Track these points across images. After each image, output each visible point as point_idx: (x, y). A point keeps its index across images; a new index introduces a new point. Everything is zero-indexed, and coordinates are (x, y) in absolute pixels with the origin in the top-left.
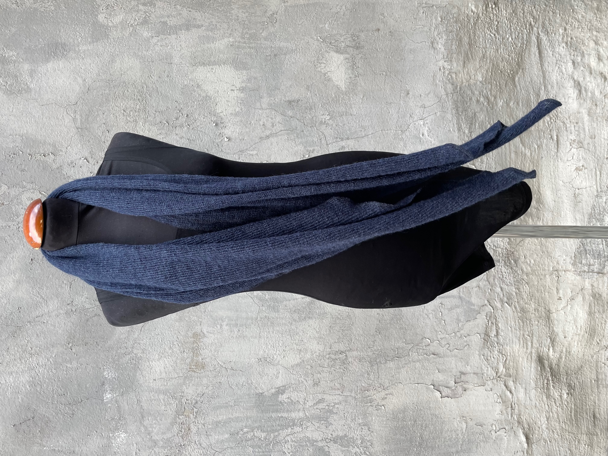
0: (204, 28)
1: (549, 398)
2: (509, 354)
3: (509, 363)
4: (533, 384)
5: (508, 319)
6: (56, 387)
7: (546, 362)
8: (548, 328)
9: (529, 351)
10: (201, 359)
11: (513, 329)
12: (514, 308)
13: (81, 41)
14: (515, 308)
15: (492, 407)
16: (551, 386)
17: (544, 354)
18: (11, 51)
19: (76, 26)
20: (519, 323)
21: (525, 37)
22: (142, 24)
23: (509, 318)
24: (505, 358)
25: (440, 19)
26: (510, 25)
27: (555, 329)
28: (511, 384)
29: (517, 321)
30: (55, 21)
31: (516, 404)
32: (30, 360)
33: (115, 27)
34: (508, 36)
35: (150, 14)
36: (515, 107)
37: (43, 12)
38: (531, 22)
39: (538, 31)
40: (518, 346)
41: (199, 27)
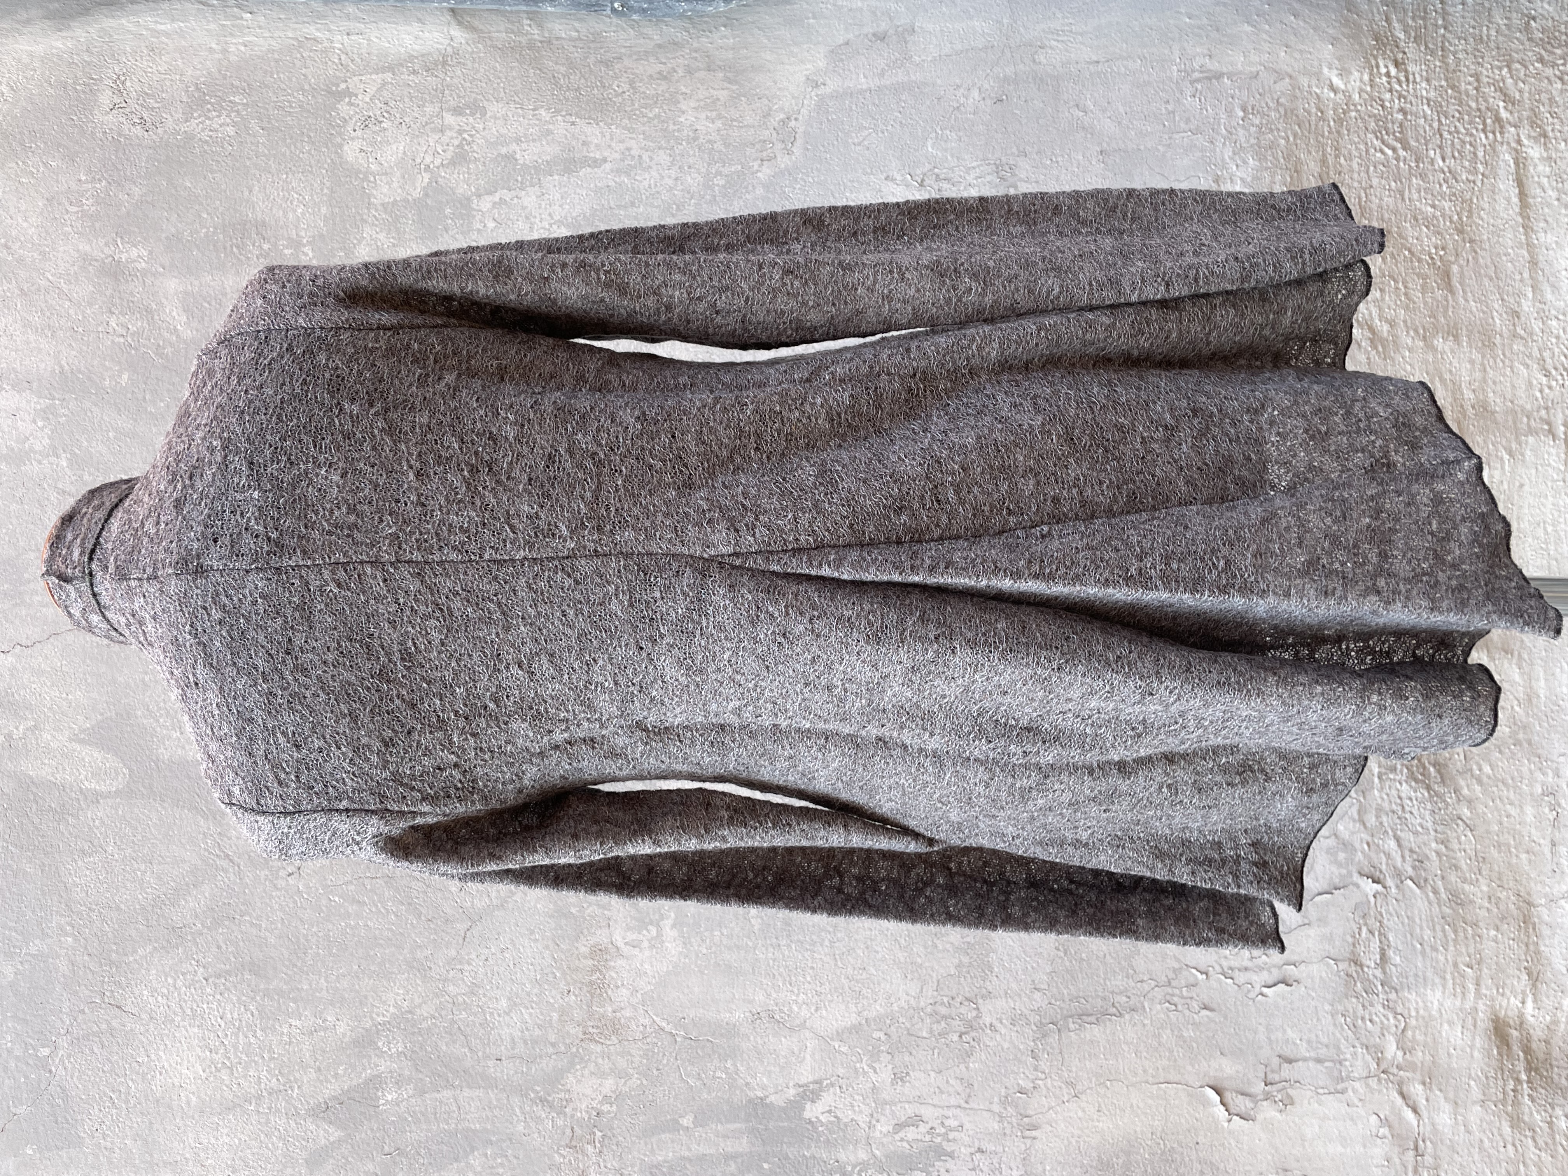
0: (608, 166)
1: (1519, 1127)
2: (1413, 1014)
3: (1414, 1036)
4: (1476, 1093)
5: (1414, 921)
6: (265, 1073)
7: (1515, 1033)
8: (1524, 947)
9: (1468, 1005)
10: (610, 1009)
11: (1428, 950)
12: (1431, 894)
13: (303, 214)
14: (1435, 892)
15: (1365, 1146)
16: (1526, 1097)
17: (1510, 1013)
18: (135, 246)
19: (290, 176)
20: (1444, 931)
21: (1481, 154)
22: (453, 163)
23: (1417, 920)
24: (1403, 1024)
25: (1241, 114)
26: (1439, 121)
27: (1542, 948)
28: (1417, 1090)
29: (1438, 928)
30: (237, 165)
31: (1428, 1143)
32: (205, 1006)
33: (386, 174)
34: (1432, 153)
35: (471, 136)
36: (1447, 349)
37: (206, 142)
38: (1497, 112)
39: (1518, 135)
40: (1438, 994)
41: (596, 163)
